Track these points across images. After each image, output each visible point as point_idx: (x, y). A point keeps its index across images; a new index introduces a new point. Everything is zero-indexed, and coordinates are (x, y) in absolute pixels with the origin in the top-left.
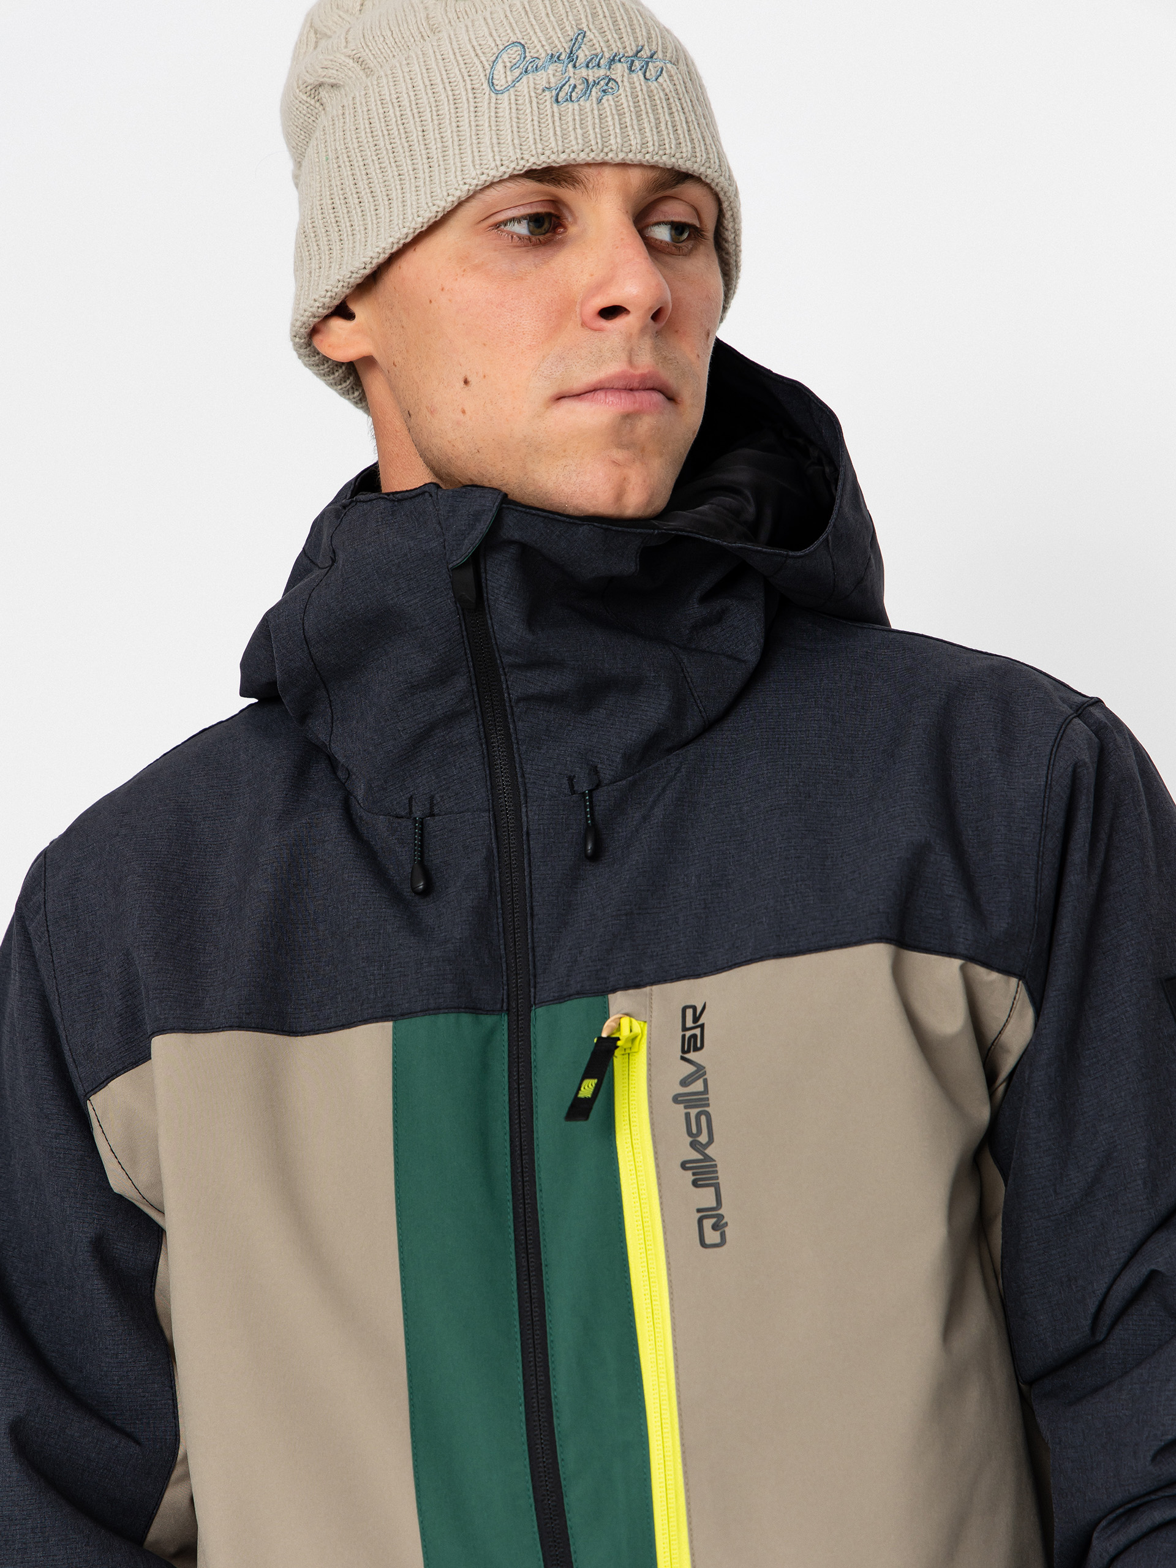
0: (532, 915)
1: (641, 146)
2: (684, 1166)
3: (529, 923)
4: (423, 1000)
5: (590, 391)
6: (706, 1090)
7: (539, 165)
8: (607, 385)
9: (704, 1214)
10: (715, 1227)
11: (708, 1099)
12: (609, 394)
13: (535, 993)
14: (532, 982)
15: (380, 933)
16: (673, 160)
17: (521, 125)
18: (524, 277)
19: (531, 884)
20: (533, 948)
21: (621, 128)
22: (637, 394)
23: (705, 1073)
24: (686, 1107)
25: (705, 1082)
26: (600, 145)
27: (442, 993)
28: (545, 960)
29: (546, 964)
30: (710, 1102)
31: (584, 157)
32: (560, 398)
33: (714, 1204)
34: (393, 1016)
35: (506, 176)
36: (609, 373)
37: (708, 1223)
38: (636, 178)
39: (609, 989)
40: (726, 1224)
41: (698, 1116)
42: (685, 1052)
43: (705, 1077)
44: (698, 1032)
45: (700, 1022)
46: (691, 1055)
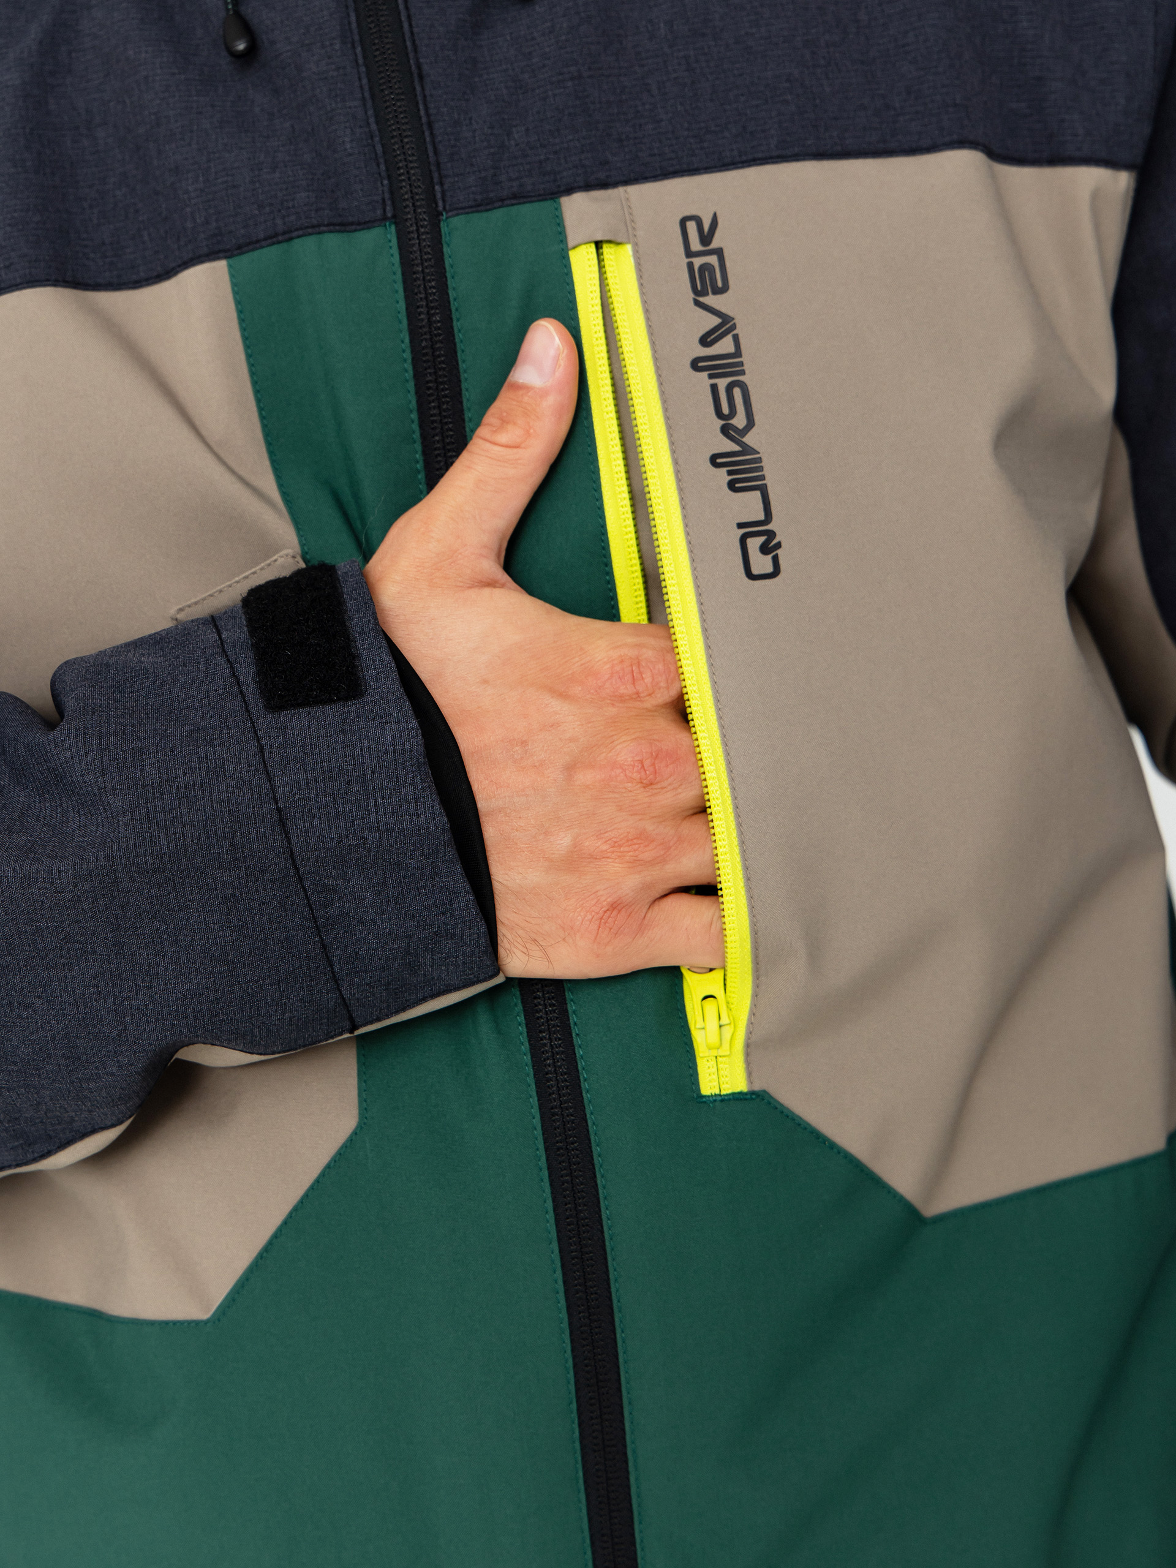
0: (421, 77)
2: (715, 460)
3: (418, 89)
4: (265, 221)
6: (738, 353)
9: (748, 529)
10: (765, 549)
11: (741, 364)
13: (443, 193)
14: (436, 175)
15: (192, 131)
19: (412, 33)
20: (430, 125)
23: (734, 327)
24: (711, 376)
25: (736, 339)
27: (294, 207)
28: (449, 140)
29: (452, 146)
30: (745, 367)
33: (761, 516)
34: (225, 251)
37: (754, 544)
39: (562, 189)
40: (779, 545)
41: (729, 389)
42: (698, 292)
43: (735, 332)
44: (713, 260)
45: (714, 245)
46: (710, 300)
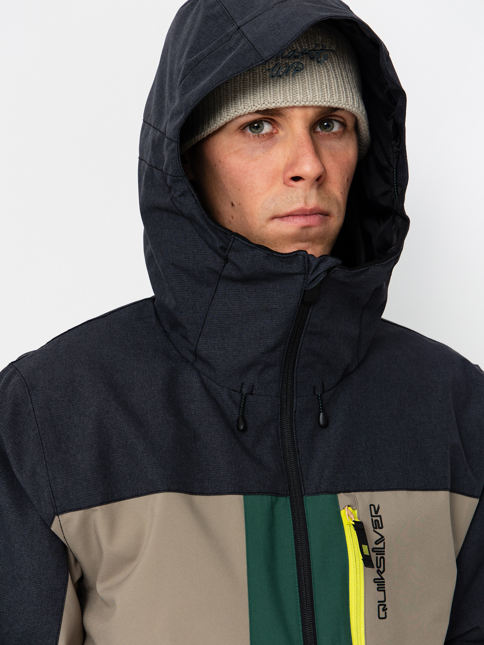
0: (298, 452)
1: (312, 98)
2: (375, 581)
3: (298, 456)
5: (286, 216)
6: (384, 548)
7: (262, 109)
8: (295, 214)
9: (380, 603)
10: (383, 610)
11: (384, 551)
12: (294, 218)
14: (302, 484)
16: (329, 104)
17: (255, 88)
18: (257, 159)
19: (296, 437)
20: (301, 468)
21: (303, 89)
22: (308, 217)
23: (384, 540)
24: (377, 554)
25: (384, 543)
26: (292, 99)
29: (307, 476)
30: (385, 553)
31: (284, 105)
32: (274, 218)
33: (383, 599)
34: (243, 493)
35: (247, 113)
36: (295, 208)
37: (381, 608)
38: (311, 113)
39: (337, 491)
40: (387, 609)
41: (381, 558)
42: (375, 528)
43: (384, 541)
44: (378, 519)
45: (379, 514)
46: (378, 530)
